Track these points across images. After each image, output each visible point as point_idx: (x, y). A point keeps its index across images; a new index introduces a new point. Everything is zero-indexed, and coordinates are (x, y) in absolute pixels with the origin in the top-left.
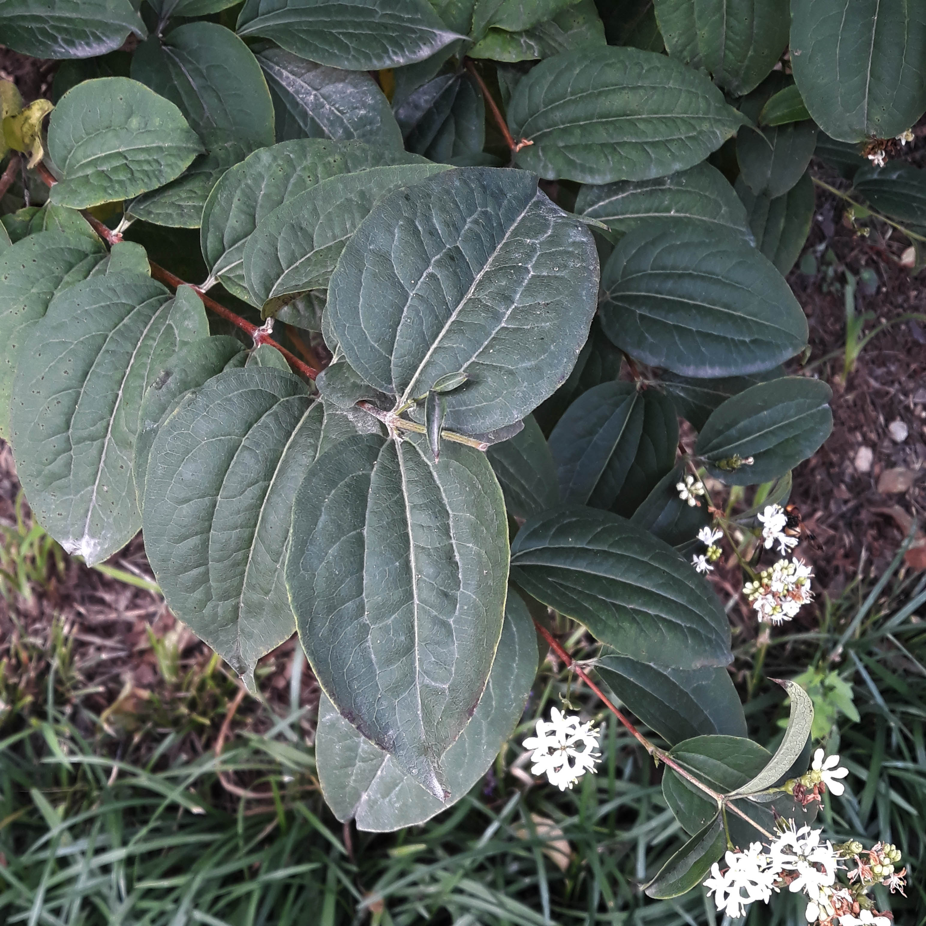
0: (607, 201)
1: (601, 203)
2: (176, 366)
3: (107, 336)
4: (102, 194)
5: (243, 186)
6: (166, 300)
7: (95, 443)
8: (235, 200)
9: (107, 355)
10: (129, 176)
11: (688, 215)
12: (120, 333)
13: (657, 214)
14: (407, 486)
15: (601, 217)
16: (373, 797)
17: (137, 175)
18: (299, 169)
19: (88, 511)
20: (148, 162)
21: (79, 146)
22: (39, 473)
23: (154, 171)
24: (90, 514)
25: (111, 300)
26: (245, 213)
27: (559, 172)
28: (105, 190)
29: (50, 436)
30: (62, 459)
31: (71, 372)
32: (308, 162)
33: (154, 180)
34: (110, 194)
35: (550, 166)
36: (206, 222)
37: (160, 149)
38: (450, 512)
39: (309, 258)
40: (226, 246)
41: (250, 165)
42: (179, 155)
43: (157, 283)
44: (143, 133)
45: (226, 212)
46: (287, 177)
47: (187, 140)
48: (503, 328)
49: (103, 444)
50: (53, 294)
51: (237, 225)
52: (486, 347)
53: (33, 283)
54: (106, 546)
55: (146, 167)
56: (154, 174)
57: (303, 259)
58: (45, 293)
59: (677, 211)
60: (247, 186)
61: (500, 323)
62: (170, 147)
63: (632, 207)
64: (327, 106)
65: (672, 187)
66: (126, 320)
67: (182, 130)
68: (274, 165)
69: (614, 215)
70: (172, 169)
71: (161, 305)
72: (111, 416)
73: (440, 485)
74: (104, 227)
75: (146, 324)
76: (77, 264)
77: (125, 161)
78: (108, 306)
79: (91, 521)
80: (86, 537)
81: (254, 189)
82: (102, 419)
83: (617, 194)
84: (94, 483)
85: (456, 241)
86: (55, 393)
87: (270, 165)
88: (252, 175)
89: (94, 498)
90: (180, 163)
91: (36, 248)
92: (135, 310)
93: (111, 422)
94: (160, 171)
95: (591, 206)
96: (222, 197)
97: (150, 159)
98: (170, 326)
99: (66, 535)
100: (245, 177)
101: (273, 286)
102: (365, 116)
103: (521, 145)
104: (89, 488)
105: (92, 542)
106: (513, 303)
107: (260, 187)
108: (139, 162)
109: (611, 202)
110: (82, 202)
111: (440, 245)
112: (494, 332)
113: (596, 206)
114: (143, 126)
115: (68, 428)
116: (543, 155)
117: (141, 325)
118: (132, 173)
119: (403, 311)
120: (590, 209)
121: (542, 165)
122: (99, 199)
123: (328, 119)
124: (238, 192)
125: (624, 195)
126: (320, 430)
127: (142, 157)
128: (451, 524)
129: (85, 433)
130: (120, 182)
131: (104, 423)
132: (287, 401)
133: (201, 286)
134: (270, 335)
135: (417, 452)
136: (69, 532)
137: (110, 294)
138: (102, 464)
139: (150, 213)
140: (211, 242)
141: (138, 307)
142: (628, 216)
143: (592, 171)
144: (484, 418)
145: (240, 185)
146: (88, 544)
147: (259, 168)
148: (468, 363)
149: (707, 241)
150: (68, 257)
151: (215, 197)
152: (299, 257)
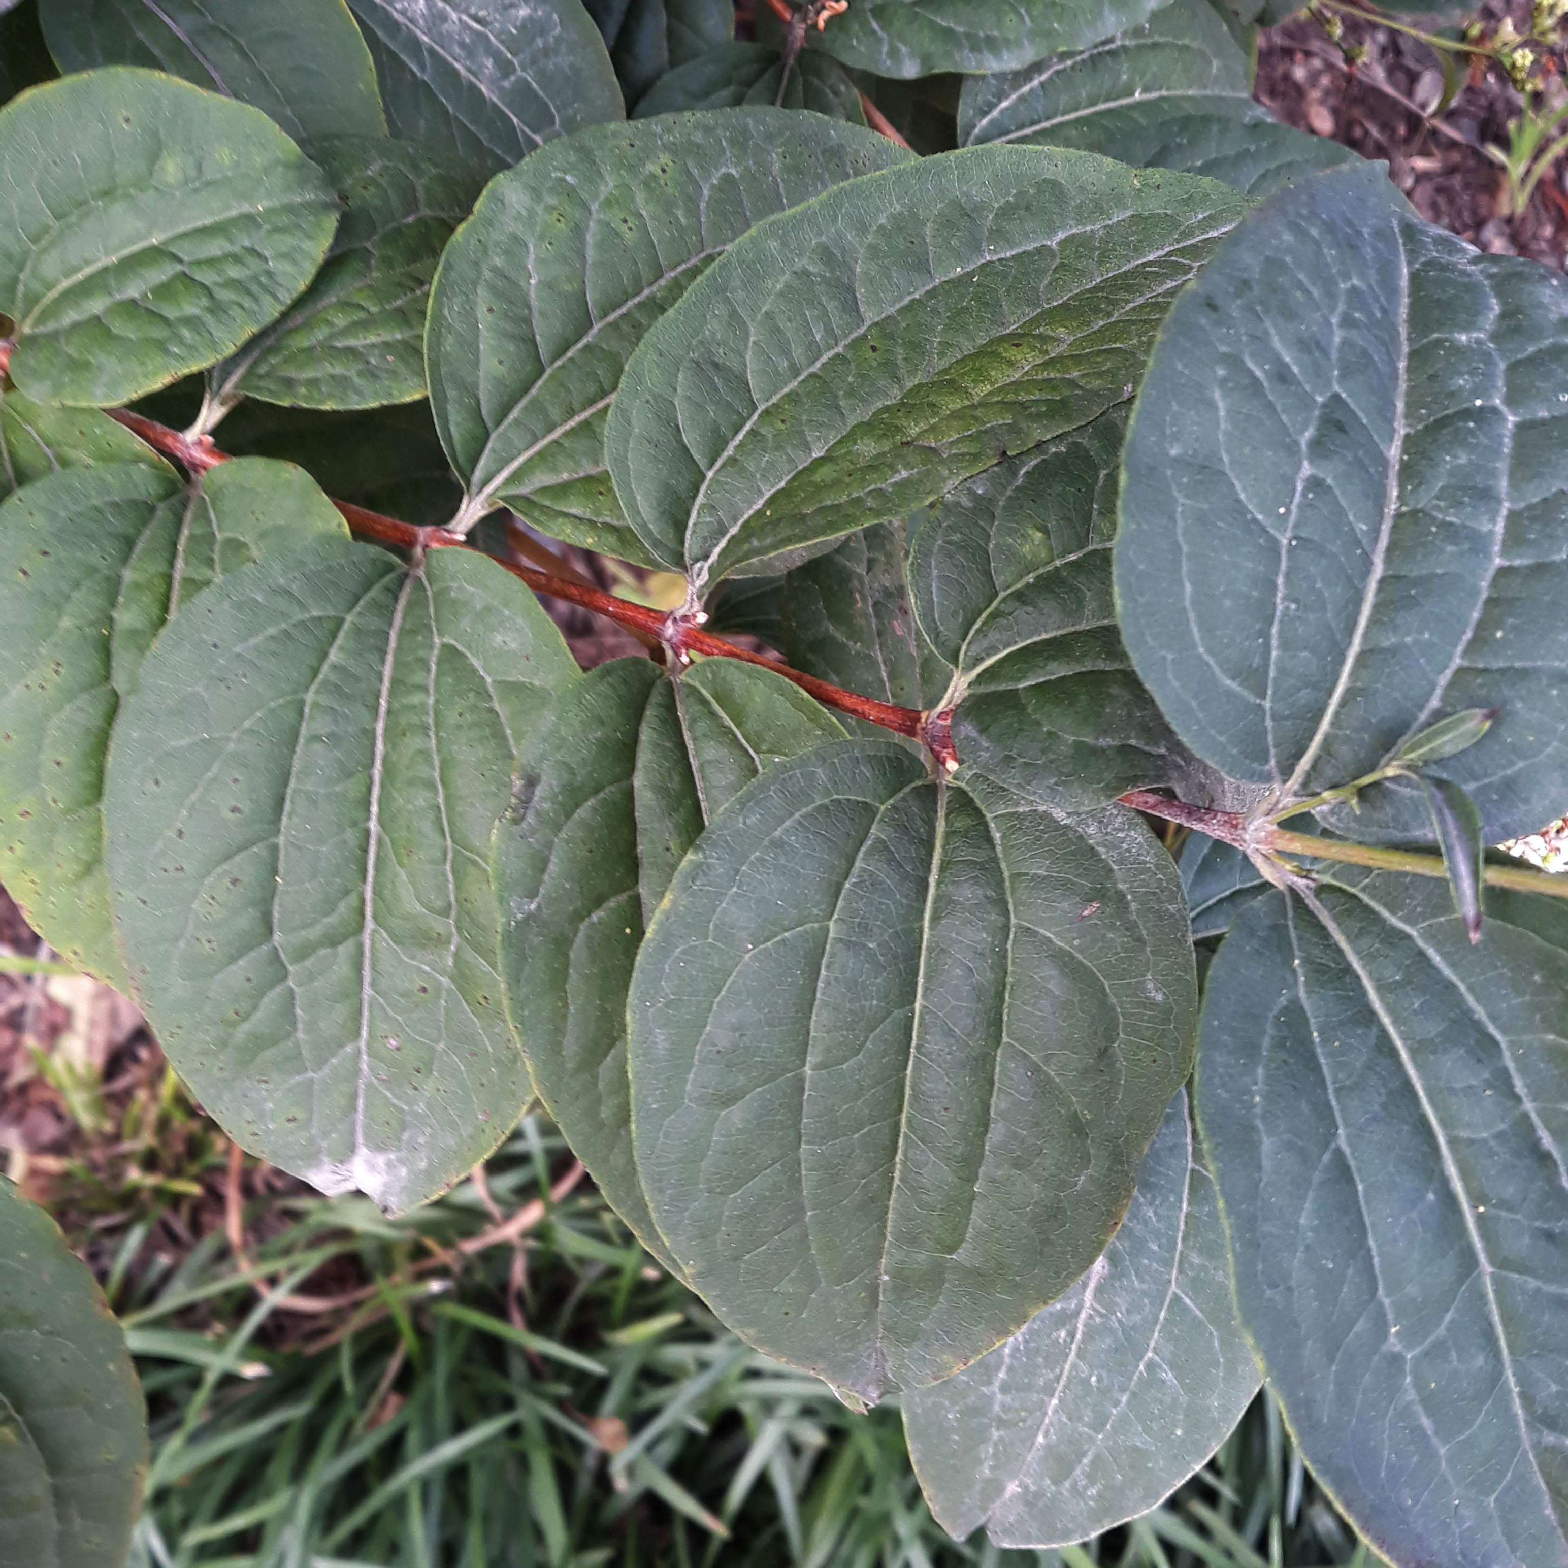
0: (1014, 97)
1: (1004, 104)
2: (543, 757)
3: (302, 703)
4: (159, 360)
5: (487, 274)
6: (400, 583)
7: (341, 949)
8: (482, 312)
9: (317, 747)
10: (205, 301)
11: (1164, 93)
12: (334, 690)
13: (1112, 105)
14: (1382, 998)
15: (1008, 132)
16: (1033, 1488)
17: (224, 295)
18: (594, 207)
19: (354, 1097)
20: (236, 258)
21: (45, 250)
22: (223, 1044)
23: (255, 279)
24: (361, 1103)
25: (284, 615)
26: (511, 337)
27: (926, 59)
28: (161, 346)
29: (233, 959)
30: (270, 1001)
31: (245, 806)
32: (609, 185)
33: (266, 299)
34: (176, 356)
35: (904, 49)
36: (437, 382)
37: (249, 221)
38: (1498, 1036)
39: (752, 432)
40: (490, 424)
41: (489, 223)
42: (298, 227)
43: (374, 550)
44: (196, 191)
45: (471, 345)
46: (578, 232)
47: (302, 183)
48: (1502, 572)
49: (360, 947)
50: (111, 619)
51: (502, 370)
52: (1481, 625)
53: (58, 607)
54: (423, 1165)
55: (234, 272)
56: (259, 283)
57: (740, 436)
58: (92, 623)
59: (1146, 90)
60: (495, 270)
61: (1488, 557)
62: (270, 211)
63: (1064, 100)
64: (454, 16)
65: (1127, 43)
66: (334, 656)
67: (286, 165)
68: (540, 209)
69: (1033, 123)
70: (295, 262)
71: (396, 599)
72: (364, 880)
73: (1454, 978)
74: (159, 427)
75: (383, 653)
76: (139, 532)
77: (179, 268)
78: (286, 632)
79: (368, 1115)
80: (363, 1152)
81: (513, 275)
82: (347, 892)
83: (1031, 80)
84: (358, 1035)
85: (1329, 384)
86: (219, 863)
87: (532, 213)
88: (497, 244)
89: (364, 1067)
90: (307, 245)
91: (40, 520)
92: (346, 626)
93: (369, 895)
94: (269, 274)
95: (986, 113)
96: (452, 312)
97: (236, 249)
98: (448, 649)
99: (312, 1157)
100: (486, 252)
101: (688, 514)
102: (530, 19)
103: (825, 14)
104: (349, 1049)
105: (381, 1160)
106: (1499, 502)
107: (525, 268)
108: (211, 262)
109: (1021, 99)
110: (114, 385)
111: (1306, 401)
112: (1484, 584)
113: (995, 113)
114: (193, 173)
115: (270, 931)
116: (883, 28)
117: (373, 657)
118: (211, 295)
119: (1274, 586)
120: (985, 121)
121: (885, 49)
122: (155, 374)
123: (462, 44)
124: (482, 291)
125: (1044, 77)
126: (995, 860)
127: (215, 247)
128: (1511, 1065)
129: (313, 934)
130: (190, 322)
131: (353, 899)
132: (894, 807)
133: (450, 526)
134: (707, 628)
135: (1368, 909)
136: (319, 1152)
137: (282, 603)
138: (367, 990)
139: (289, 384)
140: (457, 424)
141: (349, 618)
142: (1059, 119)
143: (992, 45)
144: (1526, 801)
145: (479, 272)
146: (372, 1167)
147: (510, 226)
148: (1448, 674)
149: (1253, 148)
150: (117, 524)
151: (438, 317)
152: (729, 435)
